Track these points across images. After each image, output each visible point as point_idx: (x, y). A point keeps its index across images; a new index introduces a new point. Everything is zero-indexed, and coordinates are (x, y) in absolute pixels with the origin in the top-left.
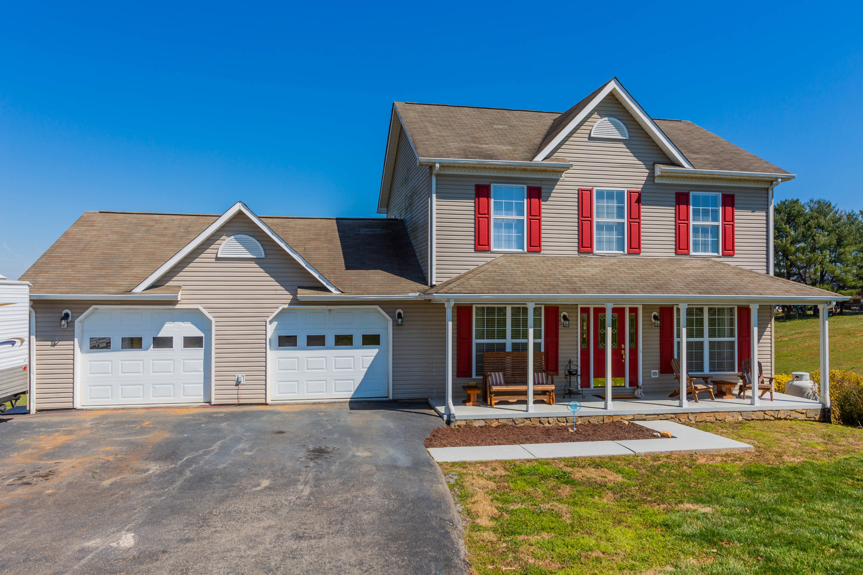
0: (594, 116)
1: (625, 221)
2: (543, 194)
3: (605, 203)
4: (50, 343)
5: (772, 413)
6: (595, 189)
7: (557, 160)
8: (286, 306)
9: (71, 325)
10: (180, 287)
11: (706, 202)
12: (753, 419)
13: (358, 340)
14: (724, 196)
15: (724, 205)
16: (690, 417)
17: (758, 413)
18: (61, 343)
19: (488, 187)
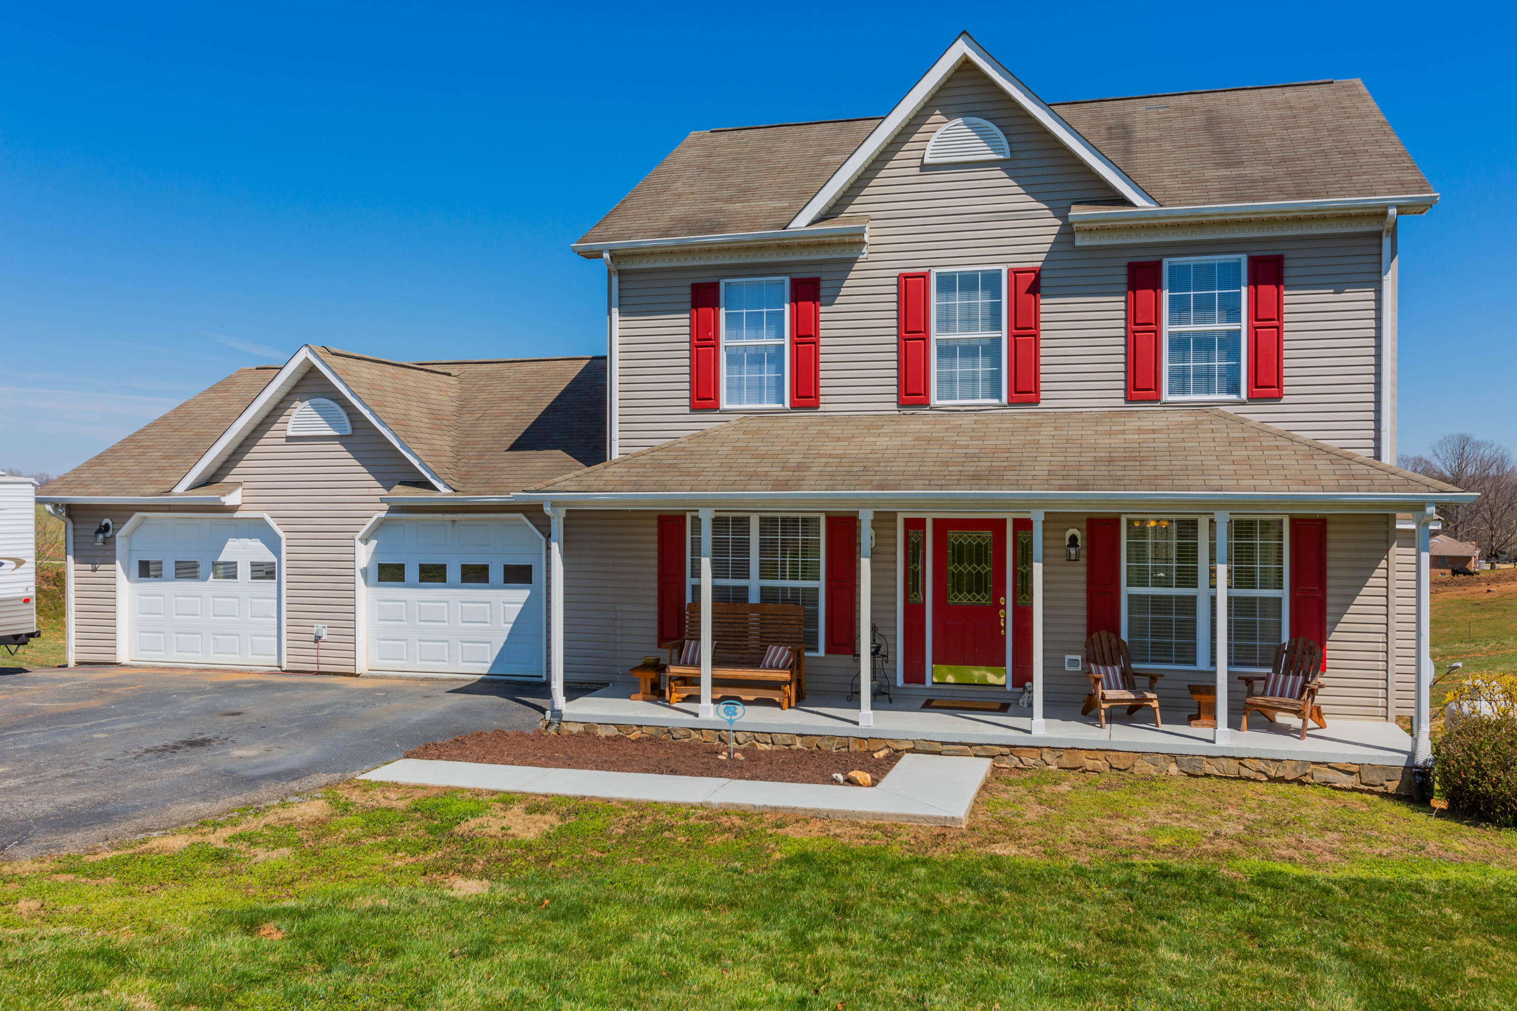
0: (933, 119)
1: (1004, 334)
2: (823, 292)
3: (958, 300)
4: (89, 567)
5: (1262, 766)
6: (934, 272)
7: (849, 219)
8: (383, 514)
9: (109, 542)
10: (240, 484)
11: (1205, 276)
12: (1207, 775)
13: (496, 573)
14: (1255, 263)
15: (1254, 281)
16: (1047, 758)
17: (1224, 762)
18: (102, 567)
19: (714, 287)
